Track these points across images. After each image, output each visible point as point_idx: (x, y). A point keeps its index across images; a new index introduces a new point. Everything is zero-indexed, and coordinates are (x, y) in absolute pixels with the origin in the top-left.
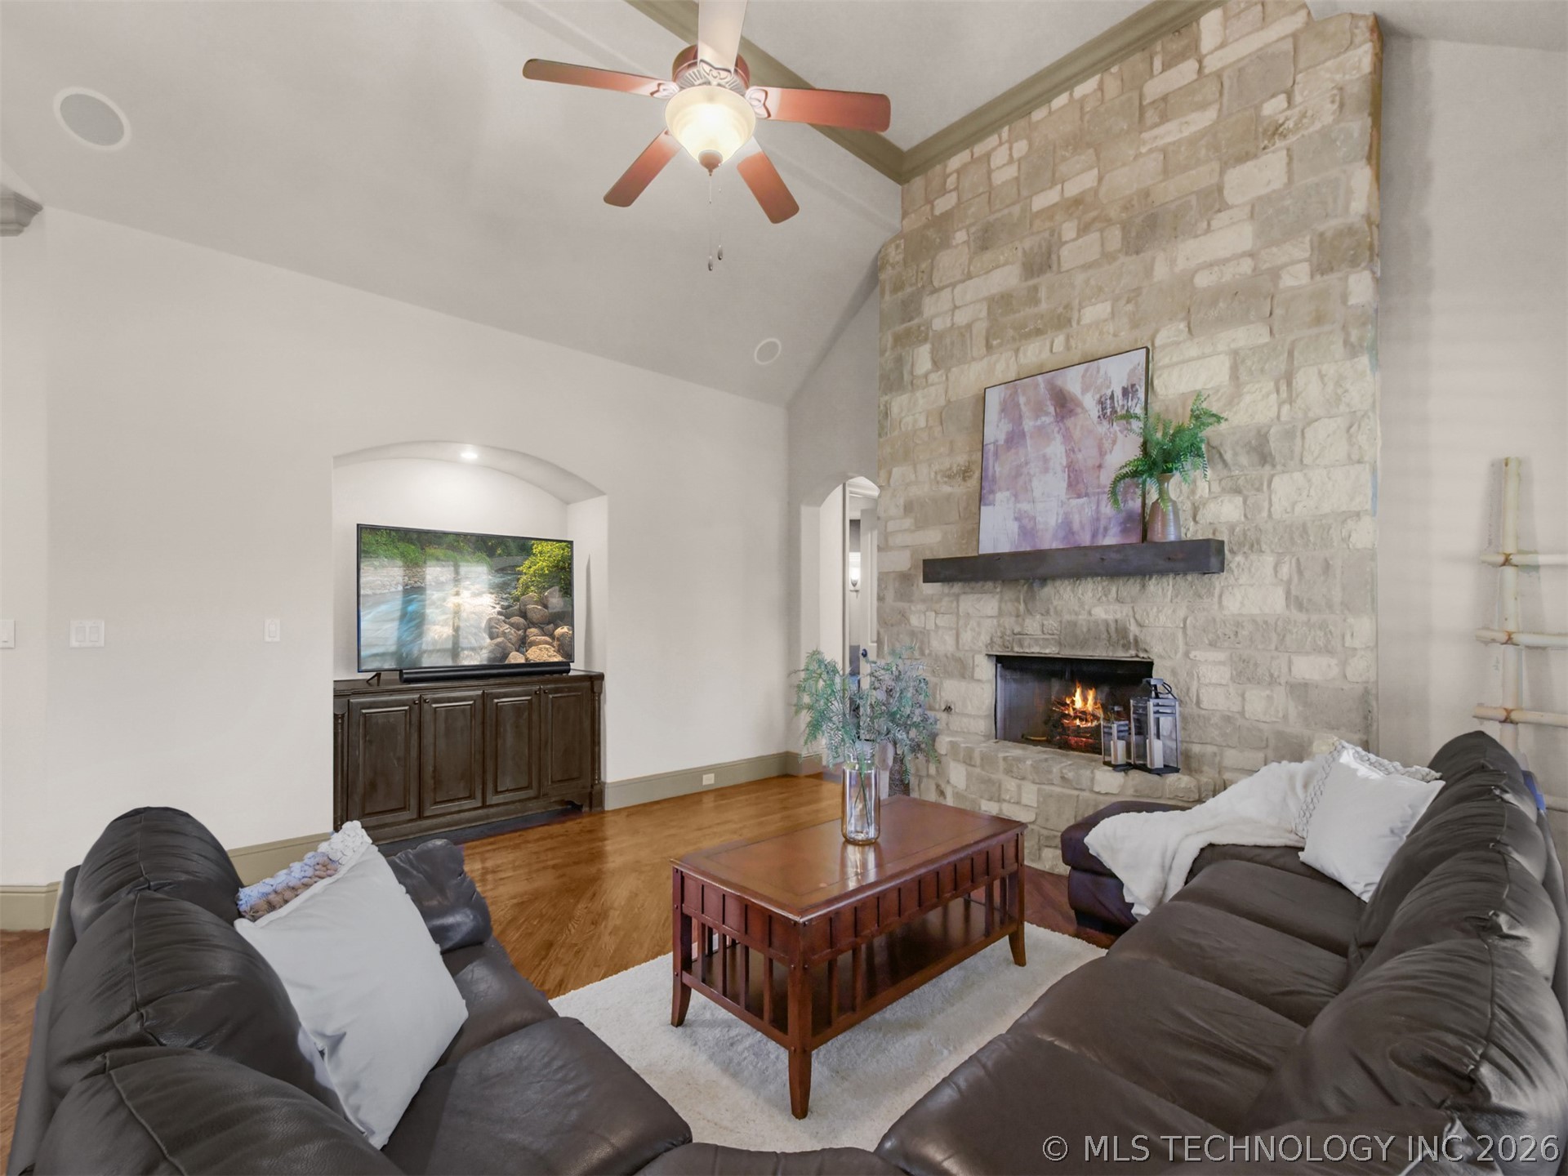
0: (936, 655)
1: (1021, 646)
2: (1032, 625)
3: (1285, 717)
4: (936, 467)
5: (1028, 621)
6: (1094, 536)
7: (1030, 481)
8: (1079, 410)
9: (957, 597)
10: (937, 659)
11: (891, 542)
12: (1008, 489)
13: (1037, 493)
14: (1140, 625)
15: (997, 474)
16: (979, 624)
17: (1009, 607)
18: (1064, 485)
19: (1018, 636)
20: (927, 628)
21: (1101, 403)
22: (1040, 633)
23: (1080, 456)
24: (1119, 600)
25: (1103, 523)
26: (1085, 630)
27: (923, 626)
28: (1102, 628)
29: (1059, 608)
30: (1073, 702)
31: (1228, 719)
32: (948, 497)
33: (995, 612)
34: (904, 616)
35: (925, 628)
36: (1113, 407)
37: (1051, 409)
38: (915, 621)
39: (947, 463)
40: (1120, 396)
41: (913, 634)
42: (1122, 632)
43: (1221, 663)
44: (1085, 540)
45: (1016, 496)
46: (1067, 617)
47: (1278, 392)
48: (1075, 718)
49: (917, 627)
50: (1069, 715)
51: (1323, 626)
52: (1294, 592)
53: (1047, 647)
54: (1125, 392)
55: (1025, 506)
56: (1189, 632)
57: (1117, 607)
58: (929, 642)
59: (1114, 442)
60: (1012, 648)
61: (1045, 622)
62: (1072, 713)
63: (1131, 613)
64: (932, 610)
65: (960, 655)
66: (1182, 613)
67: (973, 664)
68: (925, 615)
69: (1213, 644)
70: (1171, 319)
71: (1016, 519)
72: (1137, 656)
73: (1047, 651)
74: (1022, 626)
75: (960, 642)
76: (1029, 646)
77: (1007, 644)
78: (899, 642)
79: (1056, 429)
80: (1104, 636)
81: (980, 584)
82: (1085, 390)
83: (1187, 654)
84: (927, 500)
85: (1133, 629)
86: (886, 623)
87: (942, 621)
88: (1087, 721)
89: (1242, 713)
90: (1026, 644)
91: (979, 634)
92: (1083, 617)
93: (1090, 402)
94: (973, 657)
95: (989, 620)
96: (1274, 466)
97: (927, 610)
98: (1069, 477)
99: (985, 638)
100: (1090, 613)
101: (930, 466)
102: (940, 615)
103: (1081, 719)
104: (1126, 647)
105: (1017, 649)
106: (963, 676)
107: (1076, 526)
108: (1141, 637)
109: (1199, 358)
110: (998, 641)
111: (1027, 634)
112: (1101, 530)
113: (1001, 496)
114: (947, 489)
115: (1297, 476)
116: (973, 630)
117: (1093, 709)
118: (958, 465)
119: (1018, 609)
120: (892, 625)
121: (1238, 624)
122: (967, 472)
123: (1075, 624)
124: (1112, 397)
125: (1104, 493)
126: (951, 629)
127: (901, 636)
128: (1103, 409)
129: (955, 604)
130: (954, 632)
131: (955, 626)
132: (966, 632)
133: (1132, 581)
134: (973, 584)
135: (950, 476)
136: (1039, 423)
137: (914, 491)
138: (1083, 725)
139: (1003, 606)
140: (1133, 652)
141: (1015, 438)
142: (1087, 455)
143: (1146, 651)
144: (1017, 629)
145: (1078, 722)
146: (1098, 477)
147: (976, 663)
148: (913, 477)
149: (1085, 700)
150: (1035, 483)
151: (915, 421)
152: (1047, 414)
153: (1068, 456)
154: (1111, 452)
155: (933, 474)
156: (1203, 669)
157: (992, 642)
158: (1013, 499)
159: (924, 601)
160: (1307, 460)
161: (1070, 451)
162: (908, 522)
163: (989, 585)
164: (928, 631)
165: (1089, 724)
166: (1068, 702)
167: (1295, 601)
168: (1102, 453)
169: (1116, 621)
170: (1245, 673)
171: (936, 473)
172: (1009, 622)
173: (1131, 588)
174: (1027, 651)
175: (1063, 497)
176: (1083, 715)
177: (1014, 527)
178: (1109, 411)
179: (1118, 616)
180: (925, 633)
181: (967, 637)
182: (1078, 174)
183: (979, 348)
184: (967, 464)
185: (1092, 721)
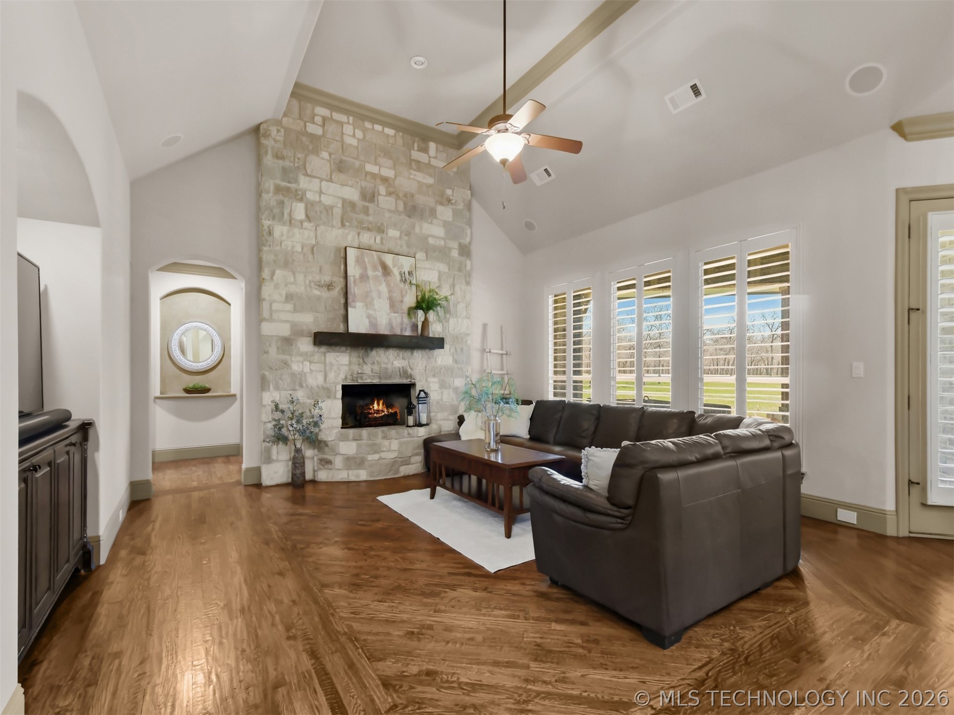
0: (311, 387)
1: (362, 378)
2: (367, 369)
3: (453, 400)
4: (310, 278)
5: (365, 367)
6: (402, 330)
7: (373, 300)
8: (391, 274)
9: (325, 354)
10: (312, 388)
11: (275, 316)
12: (362, 302)
13: (376, 307)
14: (411, 369)
15: (356, 293)
16: (338, 369)
17: (354, 360)
18: (388, 306)
19: (361, 375)
20: (304, 371)
21: (401, 274)
22: (370, 373)
23: (394, 295)
24: (404, 359)
25: (404, 326)
26: (391, 371)
27: (301, 370)
28: (398, 370)
29: (379, 361)
30: (373, 407)
31: (438, 402)
32: (319, 298)
33: (347, 363)
34: (286, 364)
35: (303, 371)
36: (405, 278)
37: (381, 269)
38: (295, 367)
39: (317, 278)
40: (407, 274)
41: (293, 375)
42: (405, 372)
43: (436, 382)
44: (398, 332)
45: (367, 306)
46: (383, 366)
47: (451, 290)
48: (374, 414)
49: (296, 371)
50: (372, 413)
51: (461, 369)
52: (455, 357)
53: (374, 380)
54: (409, 273)
55: (371, 312)
56: (427, 372)
57: (402, 361)
58: (306, 380)
59: (406, 293)
60: (357, 380)
61: (373, 368)
62: (373, 411)
63: (408, 364)
64: (307, 361)
65: (328, 385)
66: (424, 364)
67: (336, 389)
68: (303, 364)
69: (434, 376)
70: (421, 250)
71: (367, 317)
72: (410, 382)
73: (375, 381)
74: (362, 369)
75: (328, 379)
76: (366, 379)
77: (355, 379)
78: (282, 380)
79: (383, 280)
80: (398, 373)
81: (338, 348)
82: (394, 266)
83: (426, 380)
84: (304, 296)
85: (410, 371)
86: (271, 368)
87: (314, 367)
88: (379, 414)
89: (442, 400)
90: (364, 378)
91: (339, 374)
92: (389, 366)
93: (396, 272)
94: (336, 387)
95: (344, 367)
96: (450, 315)
97: (304, 361)
98: (390, 303)
99: (342, 376)
100: (393, 364)
101: (305, 276)
102: (313, 364)
103: (377, 414)
104: (407, 378)
105: (360, 381)
106: (329, 397)
107: (394, 325)
108: (412, 373)
109: (429, 269)
110: (349, 377)
111: (365, 374)
112: (404, 329)
113: (359, 305)
114: (317, 292)
115: (455, 319)
116: (335, 372)
117: (382, 408)
118: (325, 281)
119: (359, 361)
120: (276, 370)
121: (441, 369)
122: (330, 286)
123: (387, 369)
124: (404, 273)
125: (404, 313)
126: (321, 371)
127: (284, 376)
128: (402, 277)
129: (323, 358)
130: (323, 373)
131: (323, 370)
132: (331, 373)
133: (407, 351)
134: (333, 348)
135: (319, 285)
136: (375, 274)
137: (293, 289)
138: (378, 416)
139: (351, 359)
140: (409, 380)
141: (364, 277)
142: (396, 295)
143: (414, 379)
144: (360, 372)
145: (375, 415)
146: (402, 306)
147: (337, 389)
148: (292, 279)
149: (378, 404)
150: (375, 302)
151: (293, 247)
152: (379, 271)
153: (389, 293)
154: (406, 296)
155: (307, 282)
156: (432, 385)
157: (346, 378)
158: (365, 307)
159: (301, 355)
160: (458, 315)
161: (390, 291)
162: (289, 307)
163: (343, 348)
164: (305, 373)
165: (380, 415)
166: (371, 407)
167: (456, 361)
168: (402, 296)
169: (403, 367)
170: (443, 385)
171: (310, 281)
172: (356, 368)
173: (407, 354)
174: (365, 382)
175: (388, 311)
176: (378, 411)
177: (366, 321)
178: (404, 279)
179: (403, 365)
180: (303, 374)
181: (331, 376)
182: (386, 167)
183: (337, 222)
184: (330, 282)
185: (382, 413)
